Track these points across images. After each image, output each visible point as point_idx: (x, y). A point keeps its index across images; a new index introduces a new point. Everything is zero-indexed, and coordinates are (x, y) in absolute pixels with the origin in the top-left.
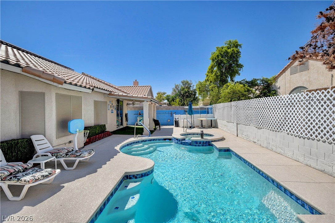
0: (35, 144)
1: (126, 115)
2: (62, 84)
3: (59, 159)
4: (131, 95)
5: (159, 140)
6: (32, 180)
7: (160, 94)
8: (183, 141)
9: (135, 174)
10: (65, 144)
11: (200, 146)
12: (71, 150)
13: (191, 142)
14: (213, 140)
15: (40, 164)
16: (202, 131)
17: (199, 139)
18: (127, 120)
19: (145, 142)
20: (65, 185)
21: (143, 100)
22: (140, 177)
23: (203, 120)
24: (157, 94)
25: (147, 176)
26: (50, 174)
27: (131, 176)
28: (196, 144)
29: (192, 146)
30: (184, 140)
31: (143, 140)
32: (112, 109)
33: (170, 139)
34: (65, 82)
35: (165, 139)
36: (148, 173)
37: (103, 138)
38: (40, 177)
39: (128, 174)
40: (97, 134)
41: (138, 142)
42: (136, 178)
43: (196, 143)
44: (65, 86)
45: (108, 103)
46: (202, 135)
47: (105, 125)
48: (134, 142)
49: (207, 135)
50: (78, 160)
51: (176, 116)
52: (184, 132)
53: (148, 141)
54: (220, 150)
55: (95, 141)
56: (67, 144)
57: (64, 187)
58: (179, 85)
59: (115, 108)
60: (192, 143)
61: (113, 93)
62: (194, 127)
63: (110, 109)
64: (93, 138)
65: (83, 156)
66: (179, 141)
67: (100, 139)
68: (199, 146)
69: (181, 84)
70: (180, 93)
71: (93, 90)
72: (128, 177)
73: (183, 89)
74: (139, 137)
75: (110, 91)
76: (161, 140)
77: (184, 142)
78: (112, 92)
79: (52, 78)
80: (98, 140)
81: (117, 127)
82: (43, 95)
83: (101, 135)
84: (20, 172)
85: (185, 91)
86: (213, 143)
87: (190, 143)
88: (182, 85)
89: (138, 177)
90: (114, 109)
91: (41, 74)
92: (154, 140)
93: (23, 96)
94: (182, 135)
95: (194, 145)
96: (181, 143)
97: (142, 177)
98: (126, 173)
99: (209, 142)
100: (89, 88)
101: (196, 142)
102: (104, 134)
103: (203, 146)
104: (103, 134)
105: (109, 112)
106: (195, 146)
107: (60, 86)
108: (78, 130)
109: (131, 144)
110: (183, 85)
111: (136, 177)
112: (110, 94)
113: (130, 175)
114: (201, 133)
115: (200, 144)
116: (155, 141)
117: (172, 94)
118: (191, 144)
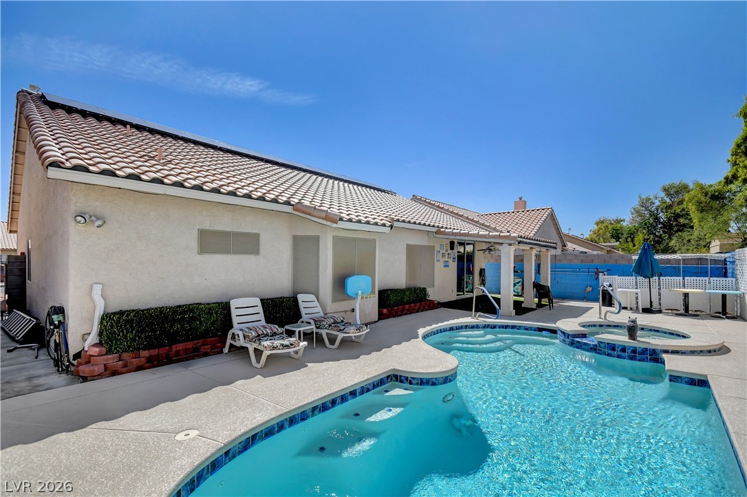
0: (302, 305)
1: (482, 272)
2: (336, 222)
3: (318, 330)
4: (477, 232)
5: (527, 329)
6: (269, 347)
7: (604, 225)
8: (579, 337)
9: (410, 376)
10: (346, 312)
11: (625, 358)
12: (339, 321)
13: (596, 343)
14: (670, 349)
15: (295, 331)
16: (634, 321)
17: (622, 338)
18: (483, 283)
19: (491, 328)
20: (309, 365)
21: (500, 241)
22: (417, 384)
23: (693, 293)
24: (597, 224)
25: (432, 385)
26: (292, 345)
27: (402, 378)
28: (609, 352)
29: (600, 354)
30: (584, 336)
31: (488, 325)
32: (447, 259)
33: (554, 331)
34: (341, 219)
35: (540, 330)
36: (435, 381)
37: (417, 312)
38: (279, 345)
39: (399, 374)
40: (406, 304)
41: (473, 327)
42: (411, 383)
43: (612, 349)
44: (341, 225)
45: (437, 248)
46: (632, 330)
47: (424, 289)
48: (466, 326)
49: (672, 334)
50: (341, 336)
51: (605, 280)
52: (601, 318)
53: (500, 328)
54: (674, 379)
55: (401, 315)
56: (349, 313)
57: (307, 366)
58: (652, 197)
59: (454, 258)
60: (600, 347)
61: (451, 230)
62: (660, 312)
63: (441, 259)
64: (398, 309)
65: (347, 332)
66: (568, 338)
67: (410, 312)
68: (618, 357)
69: (662, 194)
70: (657, 219)
71: (391, 227)
72: (396, 378)
73: (669, 207)
74: (480, 316)
75: (438, 227)
76: (531, 330)
77: (579, 342)
78: (442, 227)
79: (324, 215)
80: (406, 314)
81: (458, 295)
82: (317, 239)
83: (415, 306)
84: (268, 336)
85: (674, 213)
86: (664, 356)
87: (594, 345)
88: (662, 198)
89: (414, 382)
90: (451, 260)
91: (311, 211)
92: (513, 327)
93: (297, 240)
94: (584, 326)
95: (604, 354)
96: (572, 344)
97: (421, 384)
98: (394, 370)
99: (654, 352)
100: (384, 225)
101: (612, 347)
102: (421, 305)
103: (632, 358)
104: (418, 304)
105: (439, 266)
106: (608, 355)
107: (335, 225)
108: (360, 292)
109: (459, 329)
110: (669, 195)
111: (410, 381)
112: (438, 232)
113: (401, 376)
114: (632, 324)
115: (622, 353)
116: (515, 330)
117: (631, 223)
118: (596, 350)
